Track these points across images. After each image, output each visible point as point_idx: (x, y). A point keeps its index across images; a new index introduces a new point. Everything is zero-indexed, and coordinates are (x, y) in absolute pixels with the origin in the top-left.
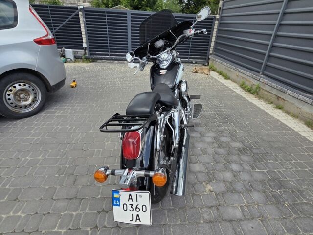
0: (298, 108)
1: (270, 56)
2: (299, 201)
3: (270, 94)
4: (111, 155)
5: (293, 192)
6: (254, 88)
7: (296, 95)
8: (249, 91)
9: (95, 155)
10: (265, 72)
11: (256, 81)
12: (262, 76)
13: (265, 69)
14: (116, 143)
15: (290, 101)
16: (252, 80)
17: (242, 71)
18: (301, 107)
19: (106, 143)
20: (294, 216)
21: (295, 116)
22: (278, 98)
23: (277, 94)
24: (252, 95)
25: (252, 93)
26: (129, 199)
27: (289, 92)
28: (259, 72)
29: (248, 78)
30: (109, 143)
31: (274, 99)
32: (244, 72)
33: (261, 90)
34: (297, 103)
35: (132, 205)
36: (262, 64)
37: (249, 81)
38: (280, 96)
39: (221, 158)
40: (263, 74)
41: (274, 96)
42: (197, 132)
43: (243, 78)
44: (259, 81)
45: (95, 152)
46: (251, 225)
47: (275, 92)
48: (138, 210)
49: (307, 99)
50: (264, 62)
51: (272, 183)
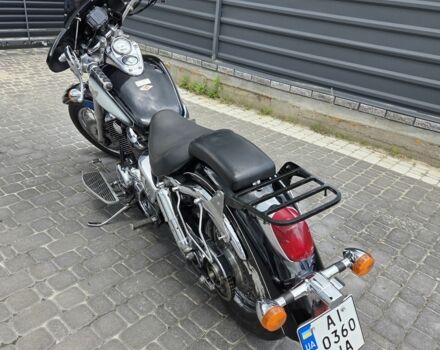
0: (294, 106)
1: (221, 23)
2: (388, 232)
3: (245, 93)
4: (96, 314)
5: (374, 223)
6: (211, 86)
7: (286, 87)
8: (204, 92)
9: (59, 336)
10: (221, 54)
11: (211, 73)
12: (217, 61)
13: (219, 49)
14: (77, 285)
15: (279, 98)
16: (201, 71)
17: (175, 55)
18: (297, 104)
19: (51, 298)
20: (399, 251)
21: (294, 121)
22: (259, 96)
23: (256, 91)
24: (211, 100)
25: (212, 97)
26: (329, 324)
27: (275, 83)
28: (210, 56)
29: (193, 68)
30: (56, 293)
31: (251, 99)
32: (182, 57)
33: (225, 88)
34: (291, 100)
35: (335, 332)
36: (212, 39)
37: (194, 74)
38: (261, 93)
40: (218, 58)
41: (252, 95)
43: (181, 69)
44: (216, 71)
45: (48, 330)
46: (380, 286)
47: (250, 87)
48: (345, 333)
49: (303, 90)
50: (215, 35)
51: (351, 224)
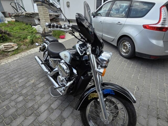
39: (30, 99)
42: (56, 109)
